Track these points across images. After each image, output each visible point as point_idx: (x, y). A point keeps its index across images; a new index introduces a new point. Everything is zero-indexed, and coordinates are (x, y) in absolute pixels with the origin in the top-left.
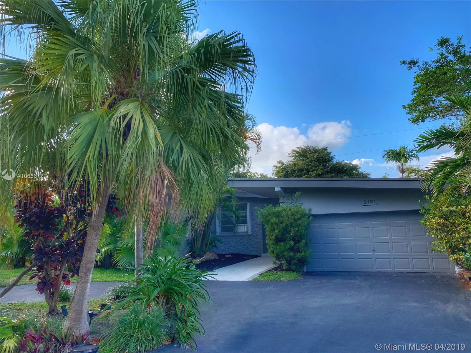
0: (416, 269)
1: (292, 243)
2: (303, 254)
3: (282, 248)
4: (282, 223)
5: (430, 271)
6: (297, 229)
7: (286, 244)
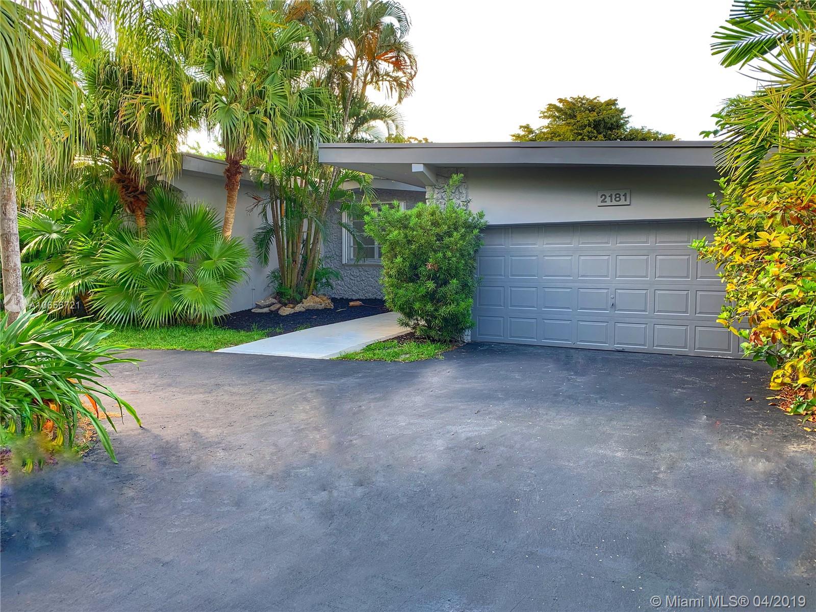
0: (699, 348)
1: (431, 285)
2: (452, 308)
3: (411, 295)
4: (409, 242)
5: (729, 355)
6: (440, 255)
7: (420, 286)
